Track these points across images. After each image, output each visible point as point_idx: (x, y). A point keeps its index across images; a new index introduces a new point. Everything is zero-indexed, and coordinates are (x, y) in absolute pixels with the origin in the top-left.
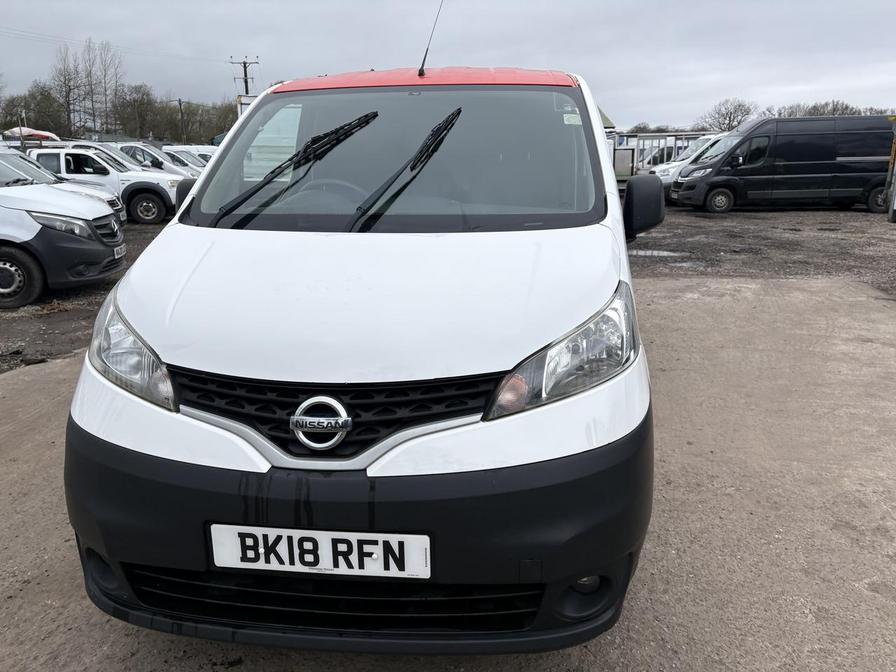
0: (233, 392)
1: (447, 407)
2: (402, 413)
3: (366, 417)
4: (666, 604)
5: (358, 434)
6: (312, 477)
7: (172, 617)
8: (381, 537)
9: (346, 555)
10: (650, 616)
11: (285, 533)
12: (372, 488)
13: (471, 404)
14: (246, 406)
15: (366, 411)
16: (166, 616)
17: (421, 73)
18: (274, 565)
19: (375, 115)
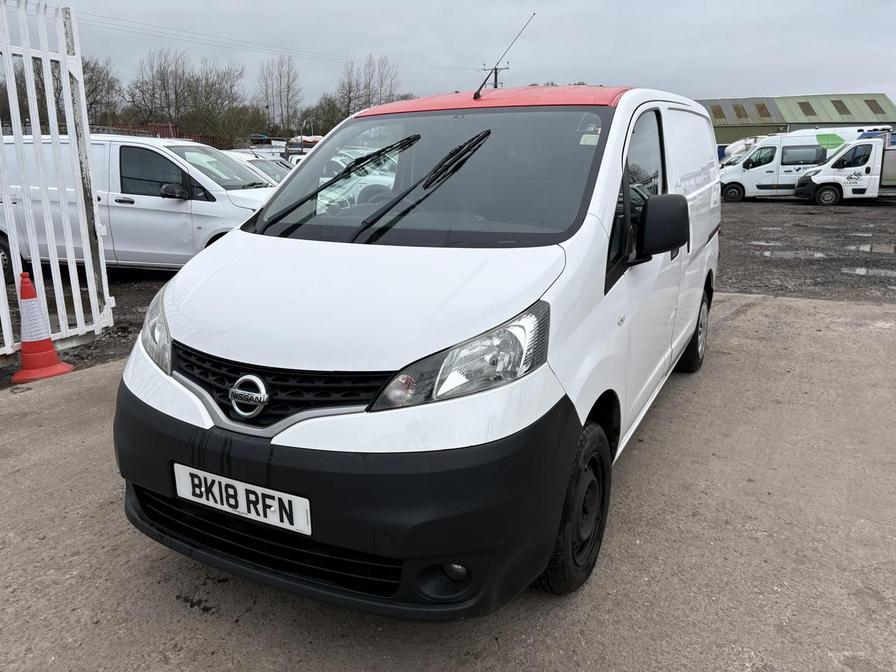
0: (204, 365)
1: (343, 396)
2: (308, 397)
3: (282, 396)
4: (601, 623)
5: (275, 409)
6: (235, 438)
7: (160, 530)
8: (277, 494)
9: (256, 503)
10: (576, 629)
11: (218, 478)
12: (272, 453)
13: (364, 396)
14: (210, 377)
15: (283, 392)
16: (157, 528)
17: (477, 96)
18: (211, 503)
19: (417, 138)
